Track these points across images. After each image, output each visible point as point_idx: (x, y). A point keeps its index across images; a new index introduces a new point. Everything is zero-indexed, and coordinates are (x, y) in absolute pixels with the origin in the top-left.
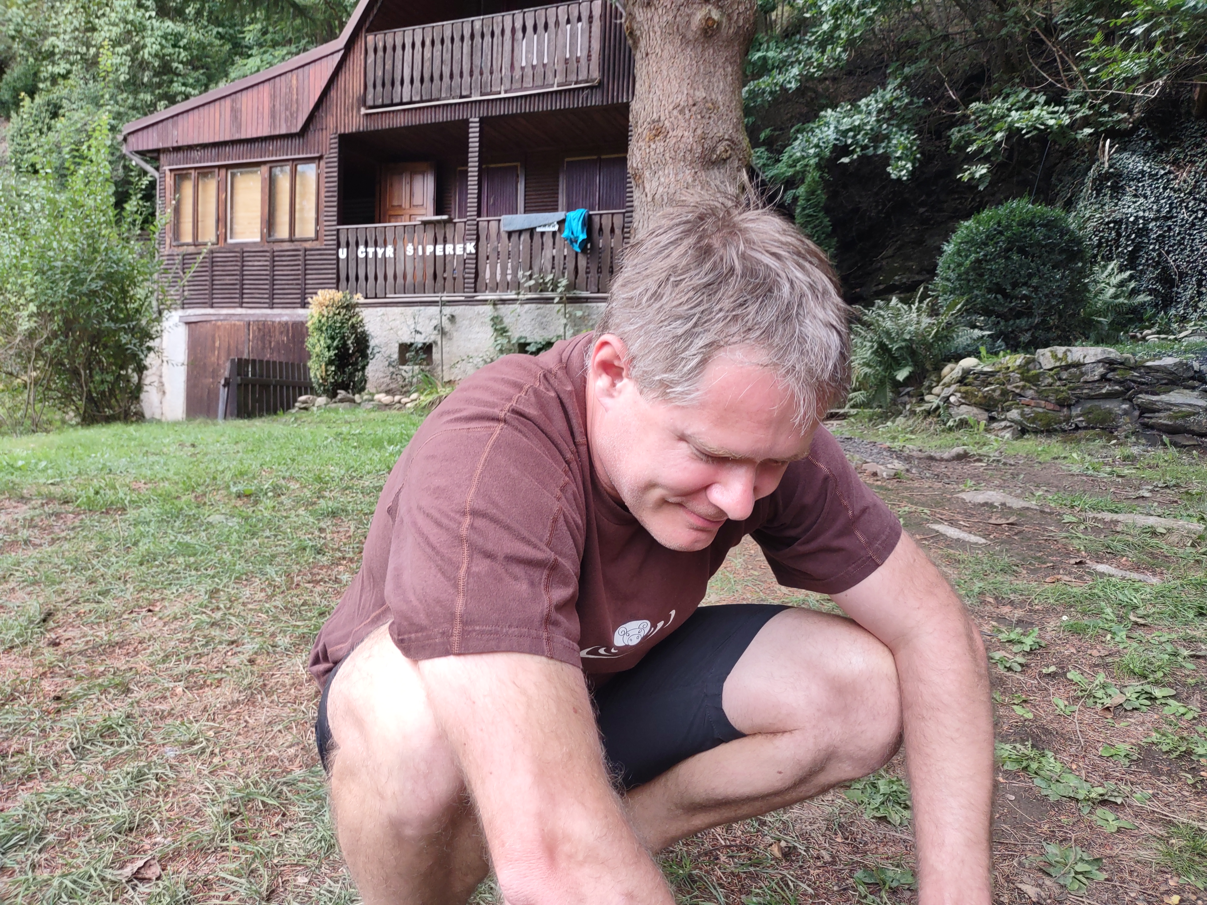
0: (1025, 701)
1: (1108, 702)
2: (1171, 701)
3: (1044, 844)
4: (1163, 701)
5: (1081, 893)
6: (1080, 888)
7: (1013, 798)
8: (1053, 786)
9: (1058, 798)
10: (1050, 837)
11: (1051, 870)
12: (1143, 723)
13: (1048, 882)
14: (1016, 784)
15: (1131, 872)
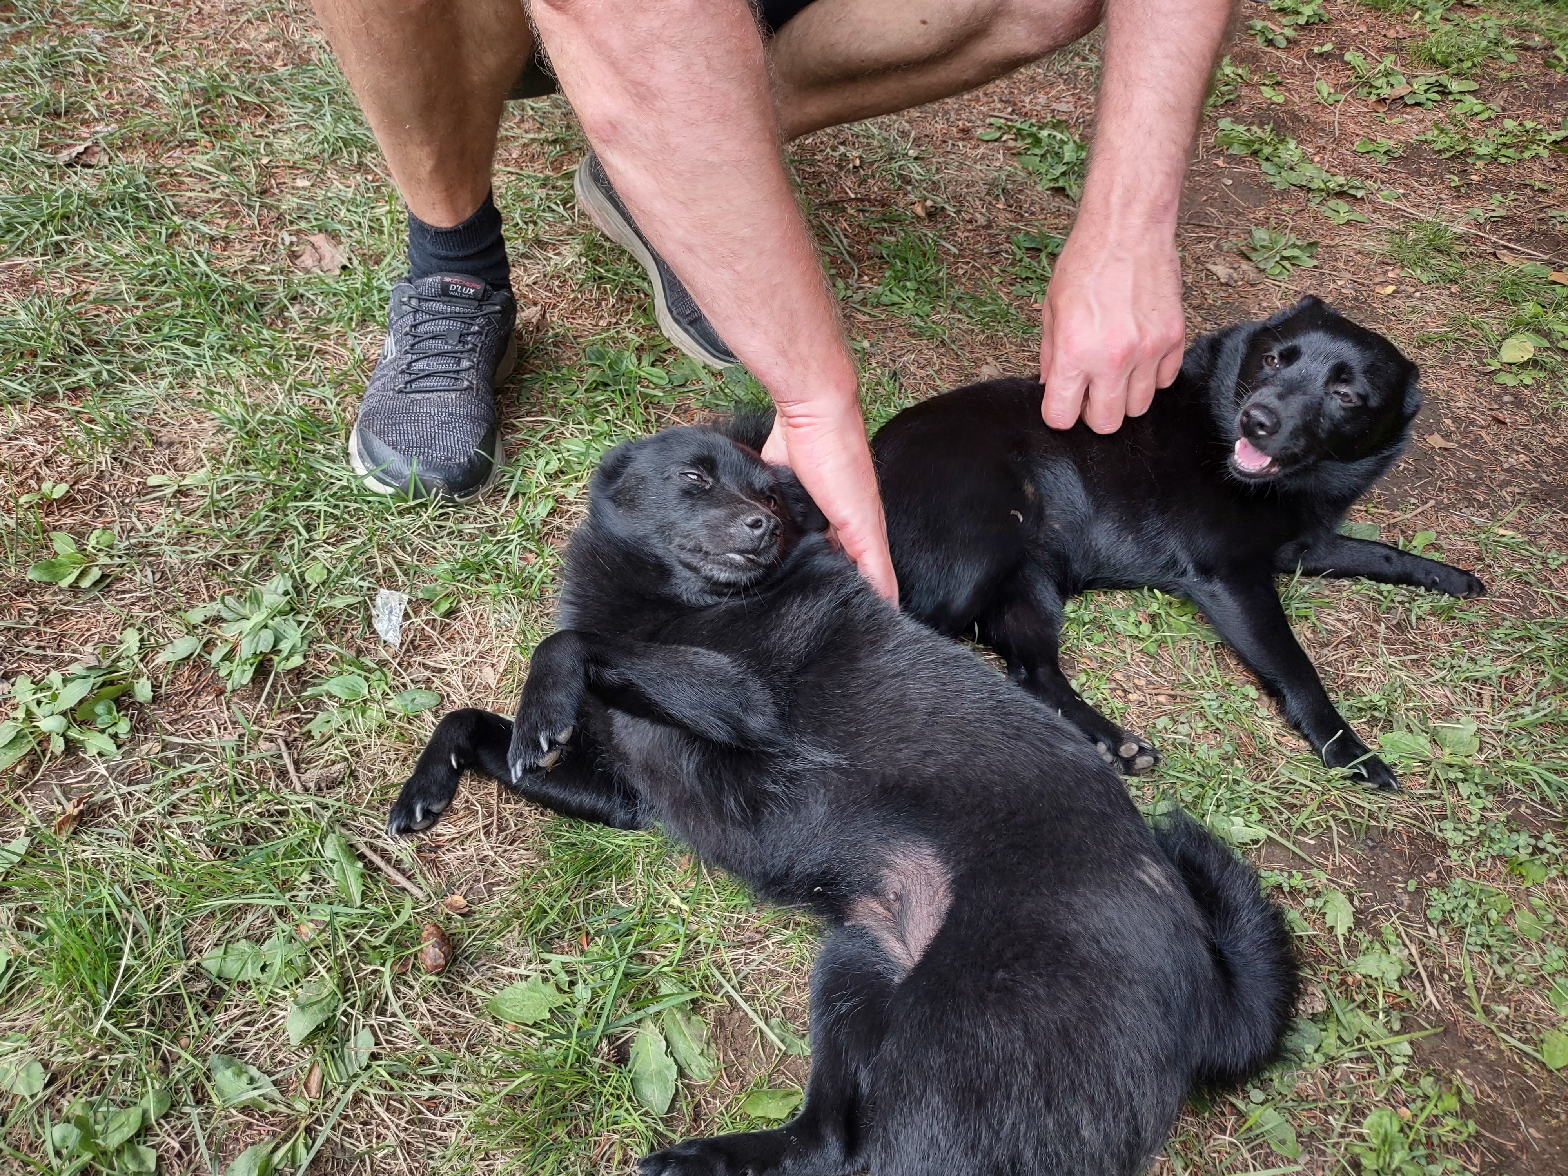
0: (1278, 84)
1: (1386, 92)
2: (1469, 98)
3: (1253, 228)
4: (1458, 97)
5: (1280, 278)
6: (1280, 273)
7: (1230, 182)
8: (1284, 174)
9: (1286, 186)
10: (1263, 223)
11: (1254, 256)
12: (1423, 120)
13: (1245, 265)
14: (1238, 169)
15: (1347, 262)
